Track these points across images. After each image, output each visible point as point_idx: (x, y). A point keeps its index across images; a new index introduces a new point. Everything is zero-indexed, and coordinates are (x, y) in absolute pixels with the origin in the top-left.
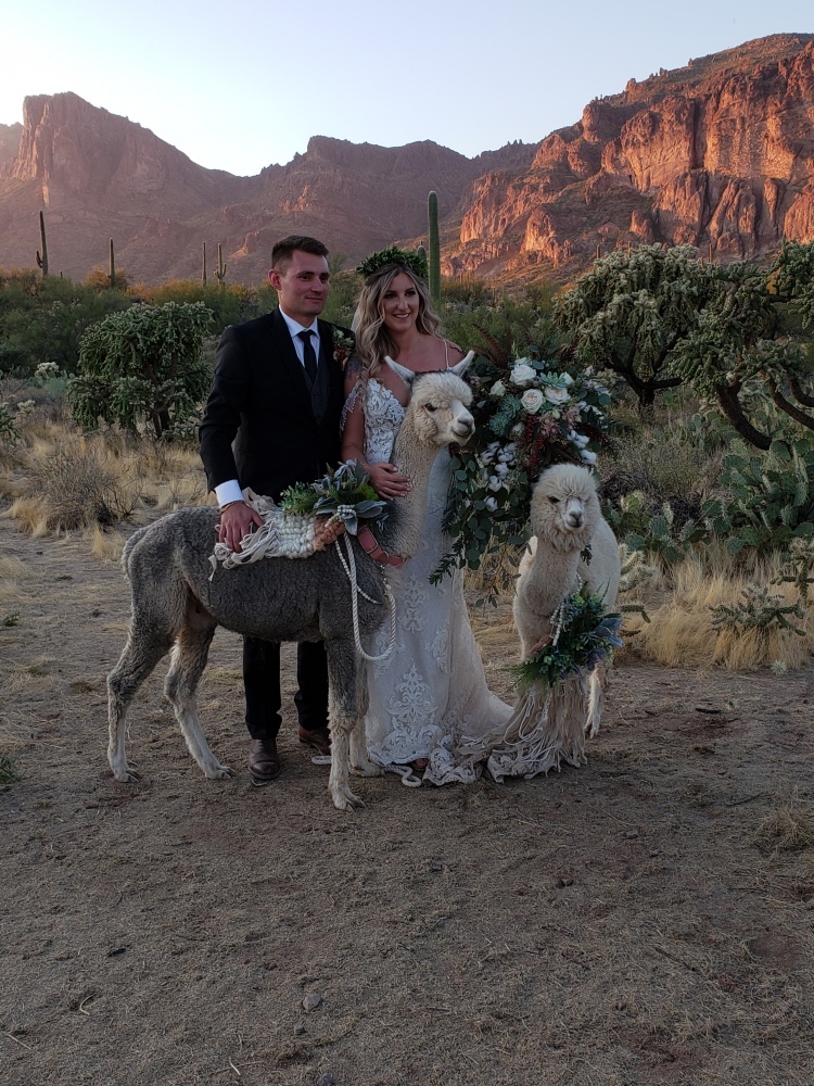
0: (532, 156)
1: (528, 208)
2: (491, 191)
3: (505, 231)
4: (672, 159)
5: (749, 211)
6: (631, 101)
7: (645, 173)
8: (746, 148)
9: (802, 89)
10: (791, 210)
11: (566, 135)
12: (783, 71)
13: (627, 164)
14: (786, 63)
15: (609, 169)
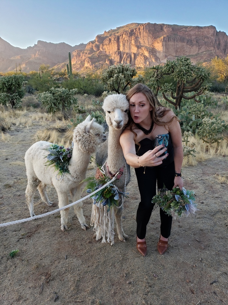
0: (86, 46)
1: (85, 57)
2: (77, 53)
3: (81, 62)
4: (114, 48)
5: (129, 59)
6: (105, 36)
7: (109, 51)
8: (128, 46)
9: (138, 35)
10: (137, 59)
11: (93, 42)
12: (135, 31)
13: (105, 49)
14: (135, 29)
15: (101, 50)
